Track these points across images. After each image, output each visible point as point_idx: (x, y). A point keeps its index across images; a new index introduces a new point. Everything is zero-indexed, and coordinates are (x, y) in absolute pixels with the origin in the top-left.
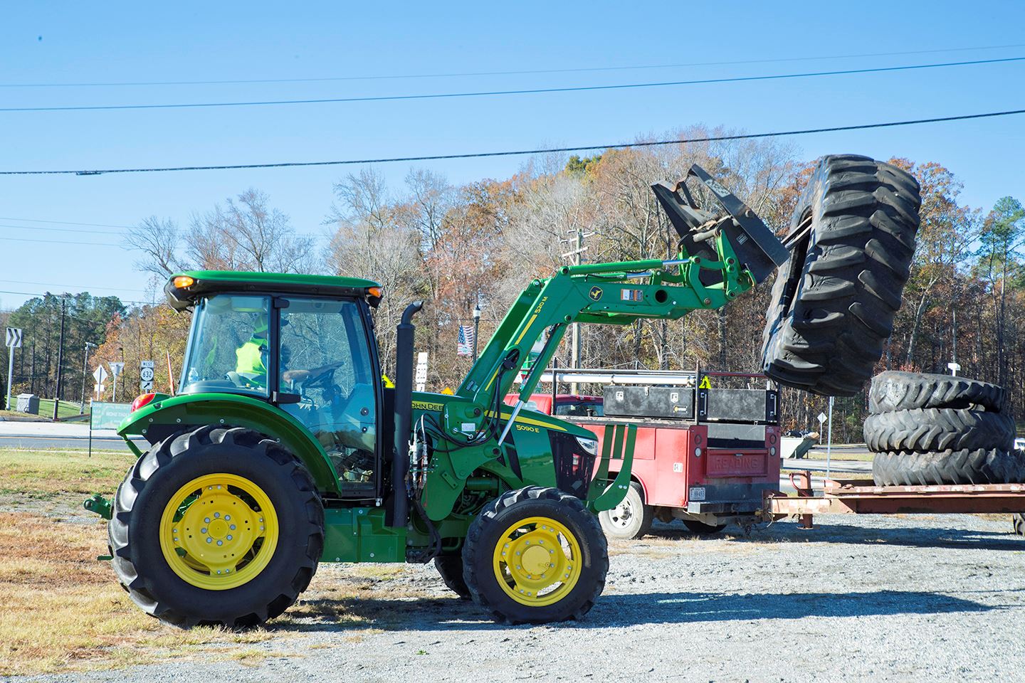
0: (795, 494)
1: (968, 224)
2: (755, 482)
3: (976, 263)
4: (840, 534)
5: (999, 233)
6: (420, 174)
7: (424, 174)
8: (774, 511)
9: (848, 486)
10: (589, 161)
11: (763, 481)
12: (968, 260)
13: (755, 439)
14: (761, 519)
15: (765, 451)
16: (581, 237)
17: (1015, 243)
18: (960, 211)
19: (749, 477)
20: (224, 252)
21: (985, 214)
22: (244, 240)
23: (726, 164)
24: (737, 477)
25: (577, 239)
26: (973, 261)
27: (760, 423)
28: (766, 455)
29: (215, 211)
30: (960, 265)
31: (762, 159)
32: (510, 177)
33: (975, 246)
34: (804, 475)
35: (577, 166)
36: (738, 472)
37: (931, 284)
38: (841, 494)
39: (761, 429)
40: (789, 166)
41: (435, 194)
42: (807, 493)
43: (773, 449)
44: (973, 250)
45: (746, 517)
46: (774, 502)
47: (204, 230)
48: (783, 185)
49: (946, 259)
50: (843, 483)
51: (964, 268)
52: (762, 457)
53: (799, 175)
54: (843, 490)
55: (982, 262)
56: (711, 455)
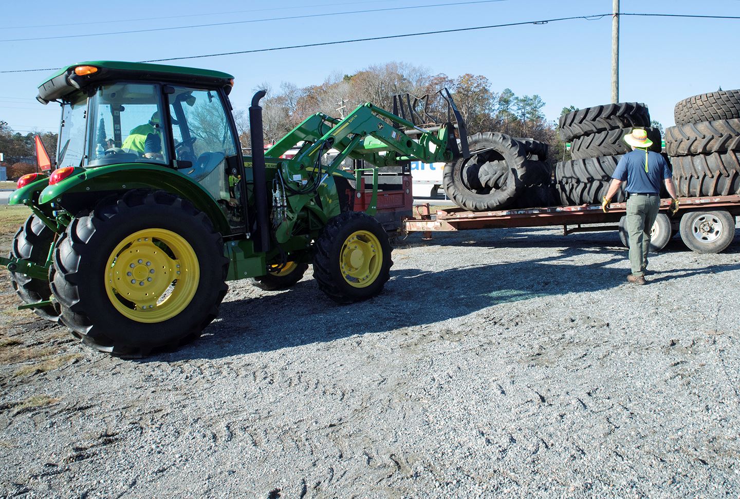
0: (420, 218)
1: (494, 98)
2: (398, 210)
3: (497, 113)
4: (449, 237)
5: (505, 102)
6: (286, 84)
7: (288, 84)
8: (408, 229)
9: (452, 213)
10: (352, 76)
11: (402, 210)
12: (495, 112)
13: (396, 184)
14: (400, 234)
15: (402, 192)
16: (343, 102)
17: (510, 105)
18: (491, 94)
19: (394, 208)
20: (208, 118)
21: (500, 95)
22: (215, 113)
23: (405, 77)
24: (386, 209)
25: (342, 102)
26: (496, 113)
27: (399, 174)
28: (403, 194)
29: (203, 102)
30: (492, 114)
31: (418, 74)
32: (322, 85)
33: (497, 106)
34: (425, 206)
35: (347, 78)
36: (386, 205)
37: (482, 120)
38: (447, 219)
39: (400, 178)
40: (429, 77)
41: (292, 92)
42: (427, 218)
43: (408, 190)
44: (496, 109)
45: (392, 233)
46: (408, 224)
47: (200, 110)
48: (427, 85)
49: (487, 111)
50: (449, 211)
51: (493, 115)
52: (401, 195)
53: (432, 80)
54: (449, 216)
55: (499, 113)
56: (367, 196)
